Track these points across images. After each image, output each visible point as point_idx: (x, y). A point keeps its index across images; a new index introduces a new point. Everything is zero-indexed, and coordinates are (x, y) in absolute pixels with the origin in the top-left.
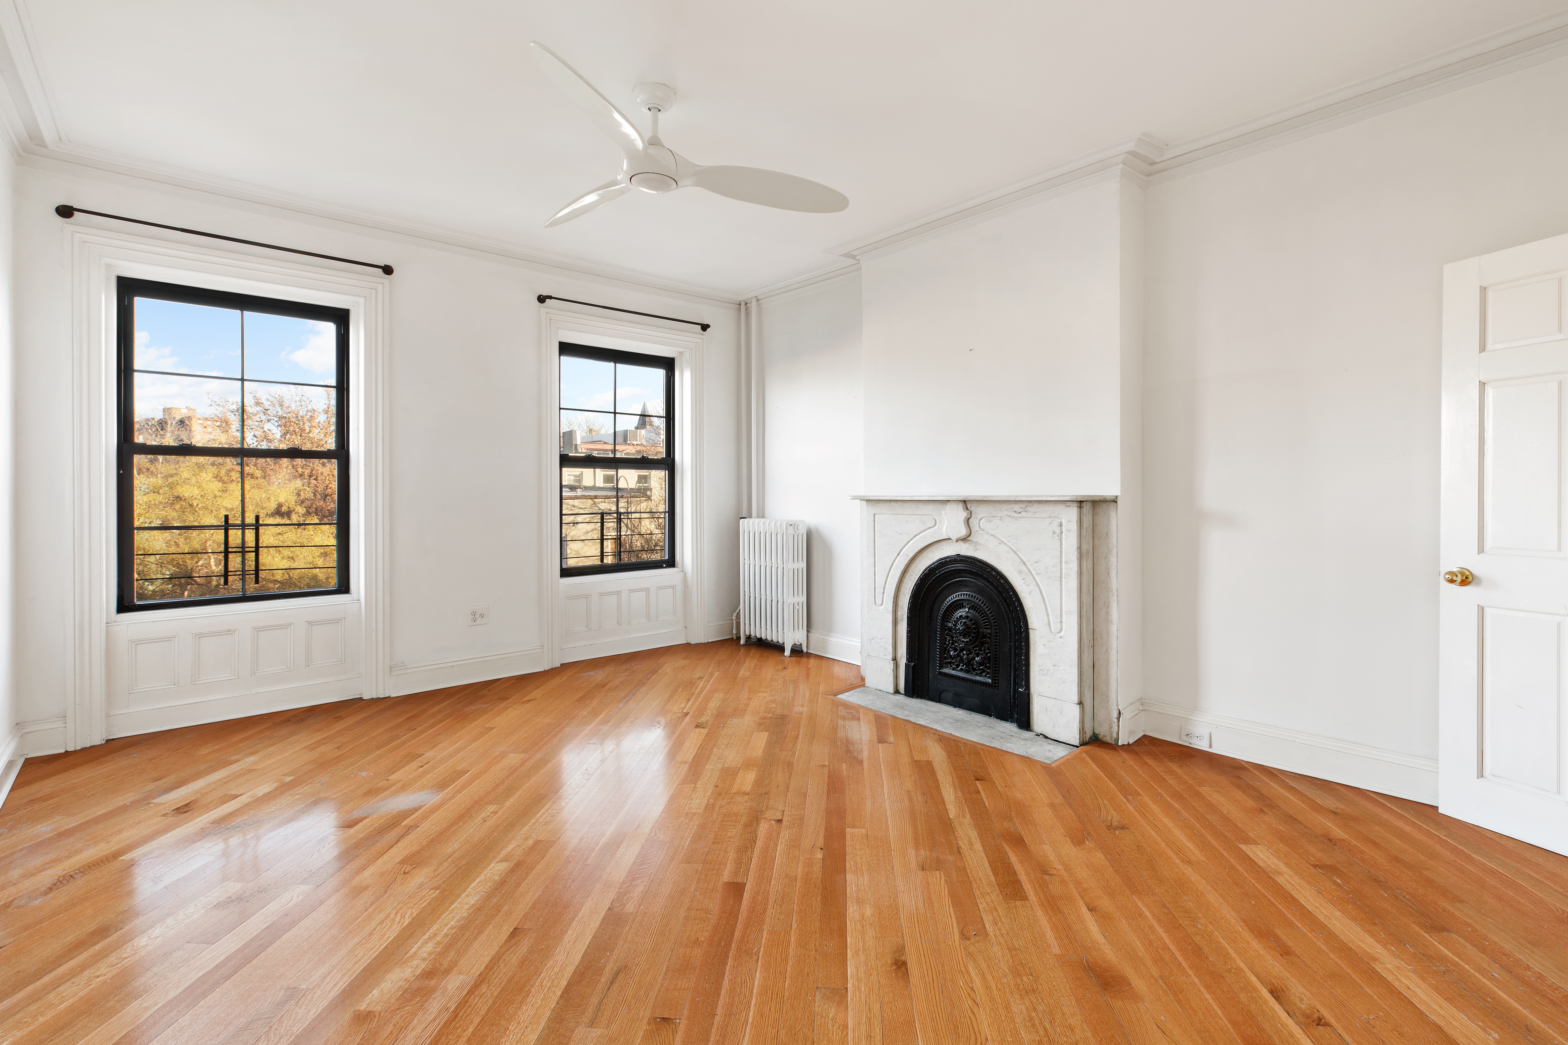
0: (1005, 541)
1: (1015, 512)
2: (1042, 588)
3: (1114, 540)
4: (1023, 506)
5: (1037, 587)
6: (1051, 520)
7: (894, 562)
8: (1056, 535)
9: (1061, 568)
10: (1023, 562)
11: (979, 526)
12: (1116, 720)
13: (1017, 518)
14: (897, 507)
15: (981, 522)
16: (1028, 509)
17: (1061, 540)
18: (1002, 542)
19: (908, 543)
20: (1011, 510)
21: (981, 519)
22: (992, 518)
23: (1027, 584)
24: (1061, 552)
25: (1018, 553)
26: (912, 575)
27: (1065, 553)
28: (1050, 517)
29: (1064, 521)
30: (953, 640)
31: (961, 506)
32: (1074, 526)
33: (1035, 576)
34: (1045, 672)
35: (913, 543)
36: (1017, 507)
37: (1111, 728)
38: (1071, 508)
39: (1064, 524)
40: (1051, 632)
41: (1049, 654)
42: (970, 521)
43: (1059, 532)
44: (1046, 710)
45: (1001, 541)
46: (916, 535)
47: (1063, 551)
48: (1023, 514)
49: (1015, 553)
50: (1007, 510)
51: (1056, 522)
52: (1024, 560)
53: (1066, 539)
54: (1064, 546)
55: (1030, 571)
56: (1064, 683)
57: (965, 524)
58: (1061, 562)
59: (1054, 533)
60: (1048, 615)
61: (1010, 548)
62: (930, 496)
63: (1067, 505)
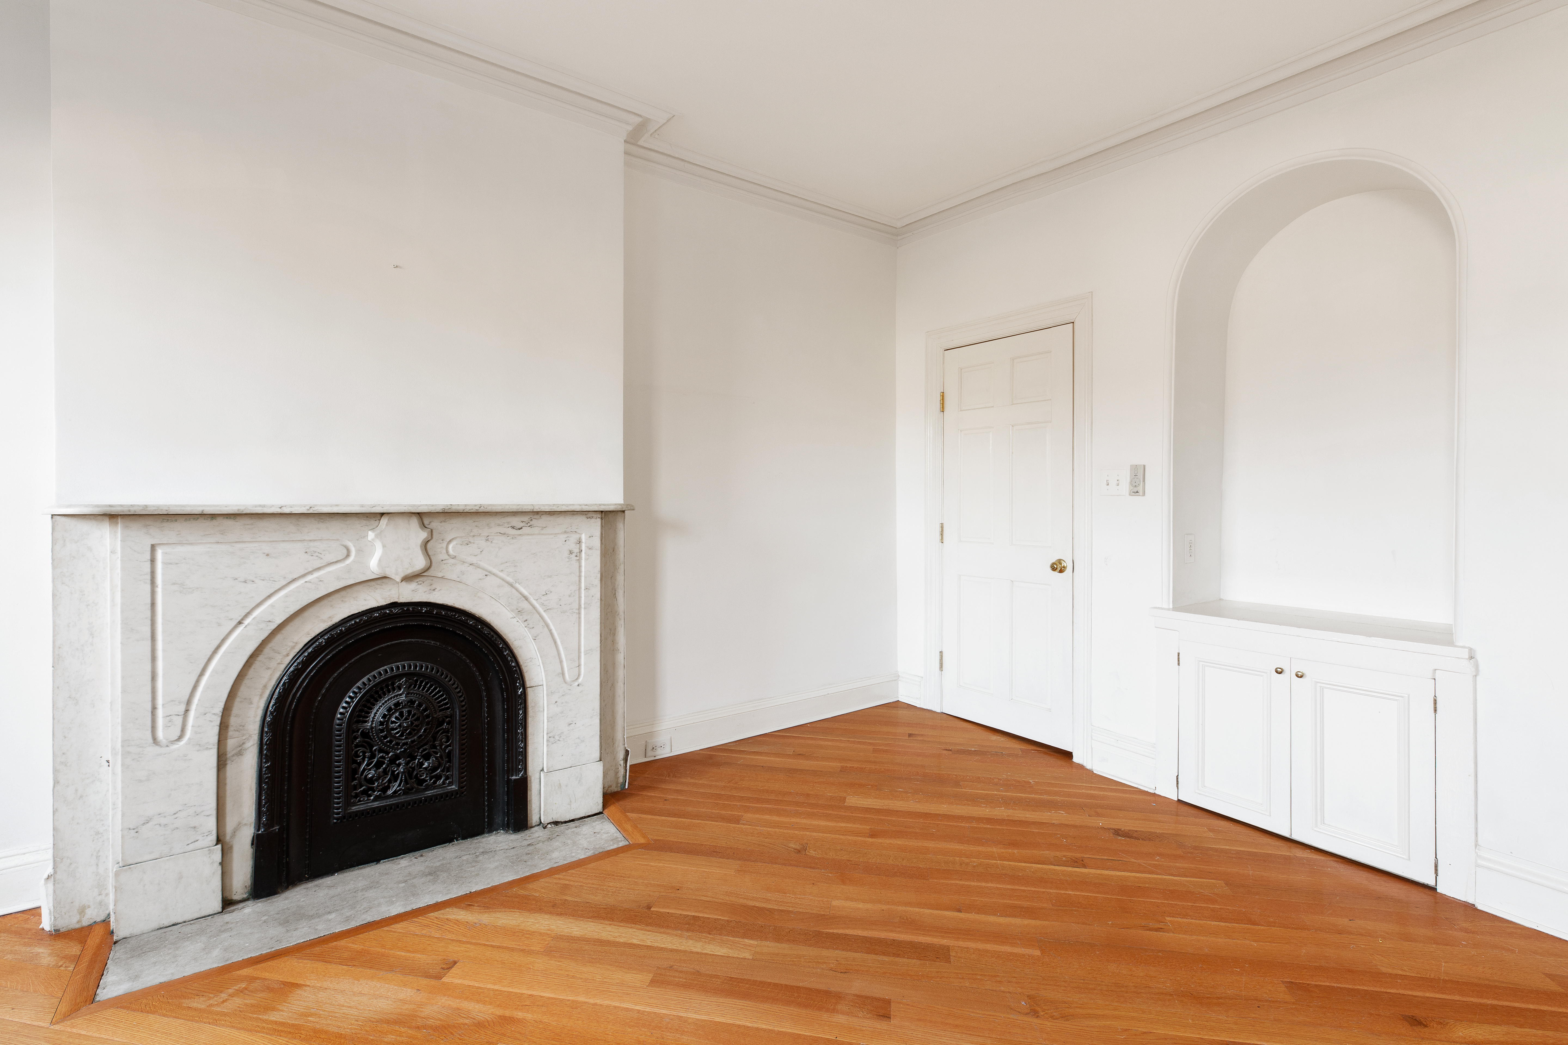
0: (495, 571)
1: (513, 527)
2: (552, 627)
3: (622, 556)
4: (526, 518)
5: (546, 628)
6: (566, 535)
7: (223, 640)
8: (574, 555)
9: (580, 597)
10: (524, 597)
11: (447, 552)
12: (622, 762)
13: (514, 537)
14: (236, 528)
15: (451, 546)
16: (534, 522)
17: (579, 561)
18: (490, 572)
19: (269, 597)
20: (506, 525)
21: (450, 541)
22: (471, 539)
23: (532, 626)
24: (580, 576)
25: (517, 585)
26: (270, 659)
27: (585, 577)
28: (565, 532)
29: (583, 537)
30: (371, 751)
31: (415, 521)
32: (597, 542)
33: (544, 615)
34: (557, 738)
35: (286, 596)
36: (516, 521)
37: (617, 773)
38: (593, 520)
39: (583, 540)
40: (566, 683)
41: (562, 712)
42: (429, 545)
43: (578, 551)
44: (560, 786)
45: (486, 571)
46: (294, 580)
47: (583, 574)
48: (526, 530)
49: (511, 585)
50: (499, 525)
51: (574, 538)
52: (526, 593)
53: (586, 559)
54: (583, 569)
55: (534, 608)
56: (583, 741)
57: (422, 550)
58: (580, 588)
59: (571, 552)
60: (561, 662)
61: (503, 580)
62: (331, 506)
63: (588, 516)
